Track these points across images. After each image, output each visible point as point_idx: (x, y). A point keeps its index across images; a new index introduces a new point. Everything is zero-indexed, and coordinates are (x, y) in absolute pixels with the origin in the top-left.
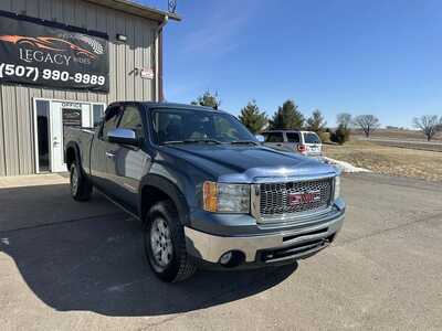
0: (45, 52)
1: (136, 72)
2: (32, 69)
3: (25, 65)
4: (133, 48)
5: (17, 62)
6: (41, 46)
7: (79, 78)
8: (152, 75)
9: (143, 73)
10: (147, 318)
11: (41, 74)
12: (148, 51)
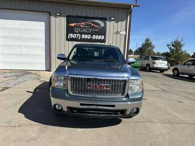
0: (83, 28)
1: (118, 33)
2: (78, 35)
3: (76, 33)
4: (117, 22)
5: (74, 33)
6: (82, 26)
7: (94, 37)
8: (125, 33)
9: (121, 33)
10: (33, 122)
11: (81, 36)
12: (124, 23)
